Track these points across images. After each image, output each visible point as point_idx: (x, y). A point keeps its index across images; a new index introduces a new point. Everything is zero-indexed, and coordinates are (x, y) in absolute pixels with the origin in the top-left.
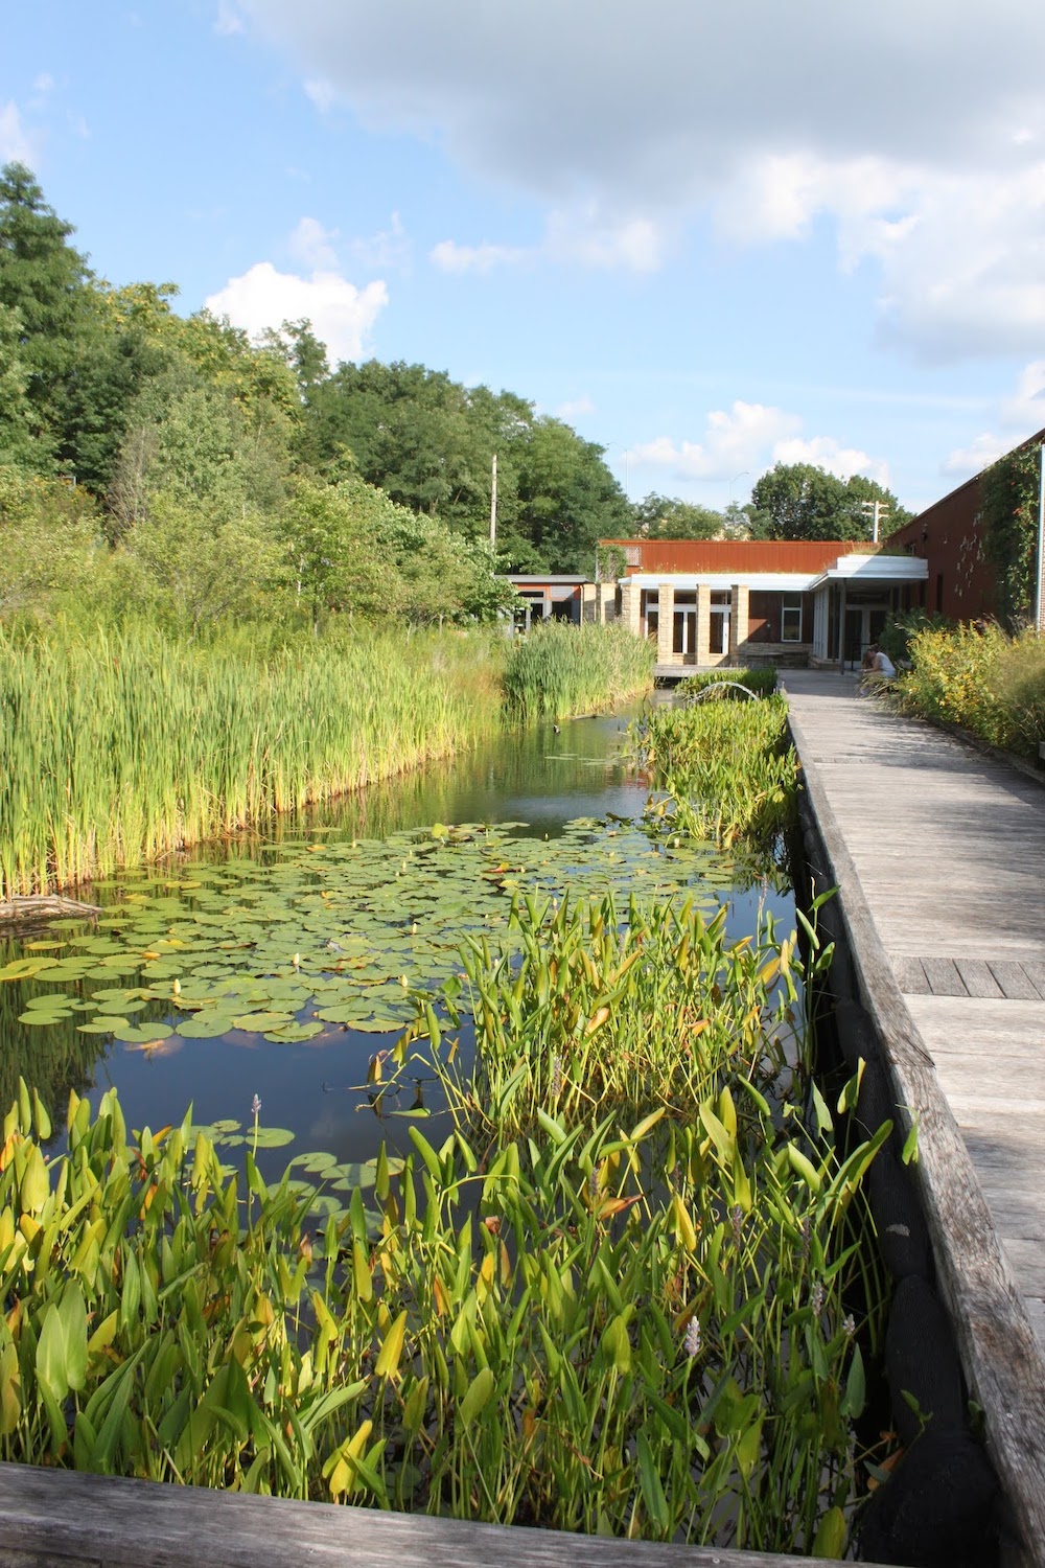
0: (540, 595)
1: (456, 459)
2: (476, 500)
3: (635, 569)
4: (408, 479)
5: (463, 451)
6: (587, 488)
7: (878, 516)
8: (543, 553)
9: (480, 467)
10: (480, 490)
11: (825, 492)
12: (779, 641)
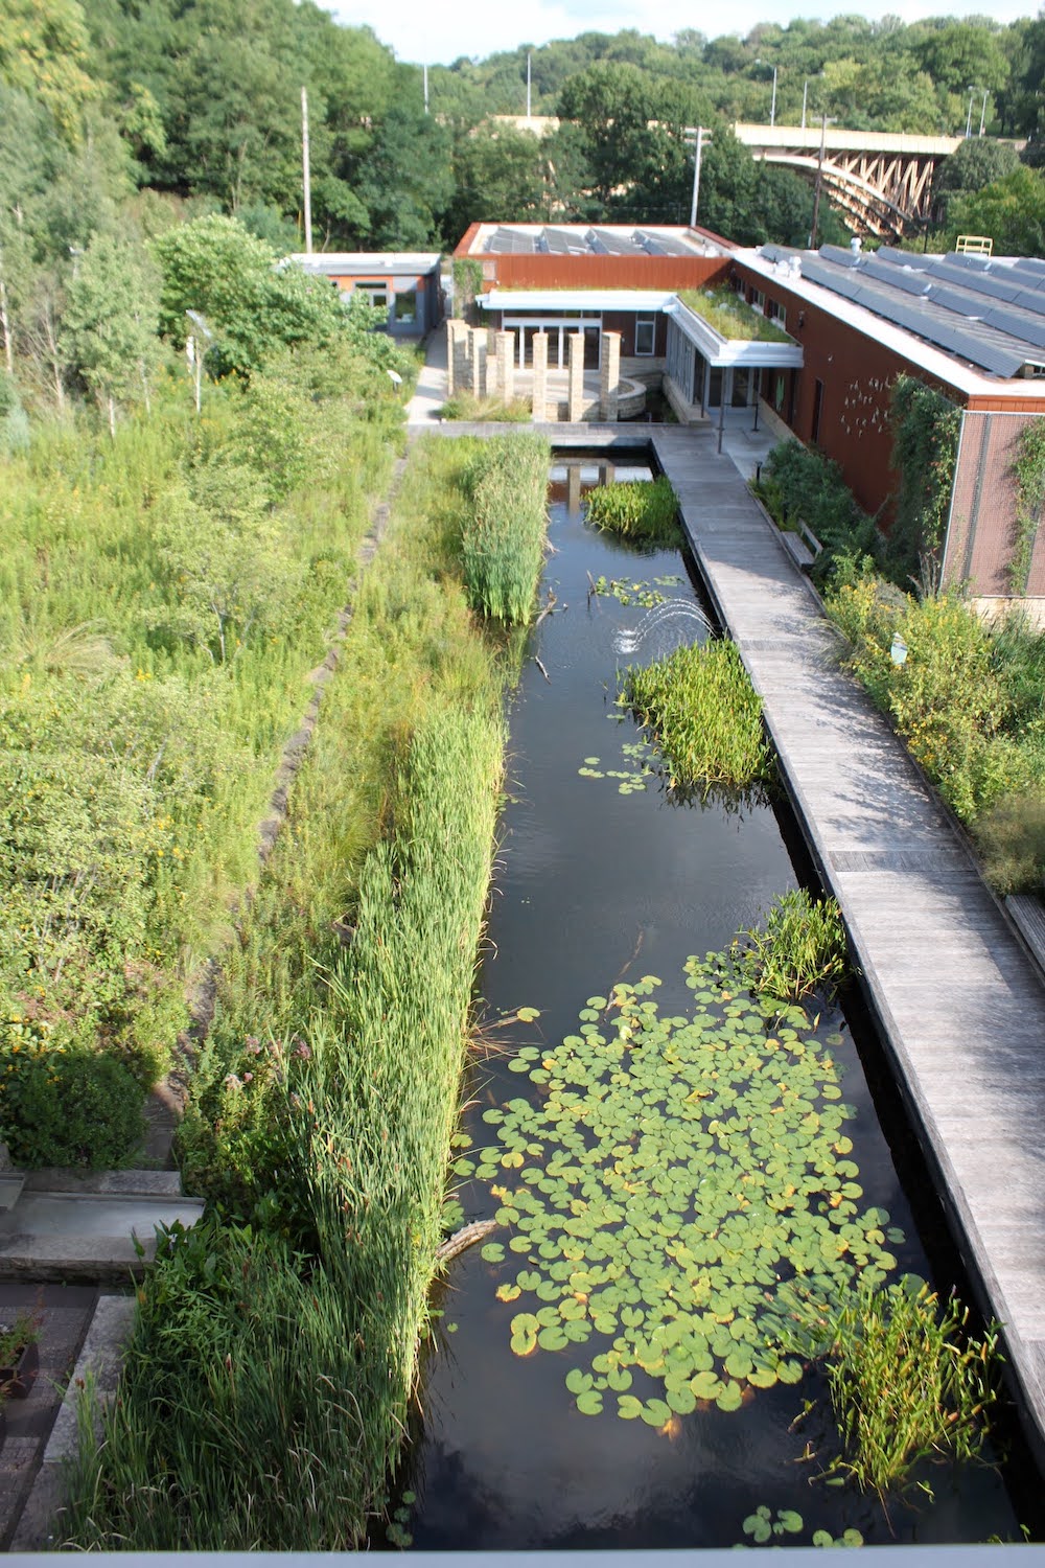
0: (383, 286)
1: (265, 100)
2: (287, 141)
3: (491, 285)
4: (216, 124)
5: (271, 91)
6: (402, 123)
7: (701, 143)
8: (361, 196)
9: (286, 105)
10: (290, 133)
11: (641, 101)
12: (633, 355)
